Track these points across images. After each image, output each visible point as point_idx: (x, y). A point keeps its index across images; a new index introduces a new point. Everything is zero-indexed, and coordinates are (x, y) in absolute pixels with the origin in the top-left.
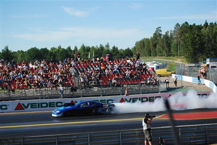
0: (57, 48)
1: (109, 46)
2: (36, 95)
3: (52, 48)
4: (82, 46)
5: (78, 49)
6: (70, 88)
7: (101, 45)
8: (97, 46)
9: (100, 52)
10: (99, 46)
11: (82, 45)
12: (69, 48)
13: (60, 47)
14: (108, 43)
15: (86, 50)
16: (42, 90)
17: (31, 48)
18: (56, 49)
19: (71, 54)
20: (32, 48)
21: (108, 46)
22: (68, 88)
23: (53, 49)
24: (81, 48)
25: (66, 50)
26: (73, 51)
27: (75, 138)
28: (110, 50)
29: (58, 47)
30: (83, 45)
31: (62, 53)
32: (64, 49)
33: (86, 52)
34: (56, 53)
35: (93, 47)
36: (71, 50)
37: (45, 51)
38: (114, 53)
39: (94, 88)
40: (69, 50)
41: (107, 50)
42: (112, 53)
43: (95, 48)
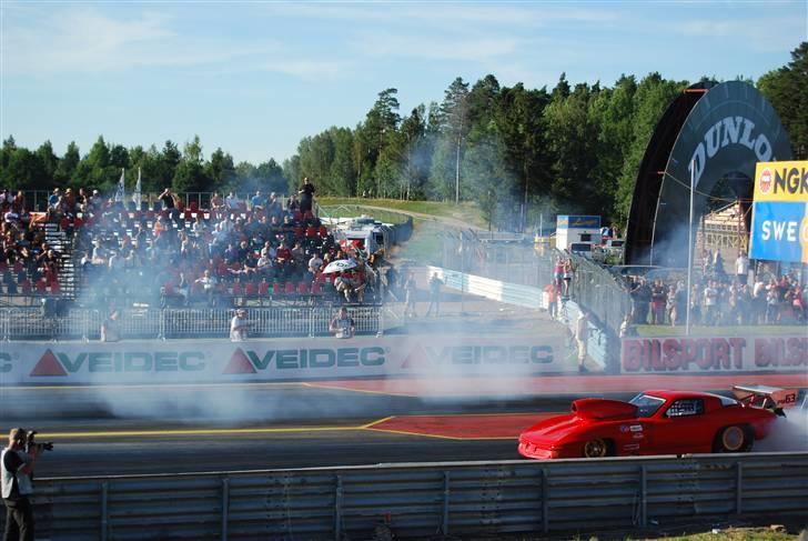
1: (200, 150)
4: (96, 146)
5: (82, 155)
6: (43, 300)
7: (168, 144)
8: (153, 147)
9: (165, 170)
10: (161, 148)
11: (96, 141)
12: (47, 148)
13: (10, 144)
14: (197, 139)
15: (112, 160)
19: (53, 173)
21: (195, 149)
22: (37, 301)
24: (93, 152)
25: (33, 156)
26: (63, 160)
27: (49, 495)
28: (202, 164)
29: (5, 143)
30: (101, 139)
31: (19, 166)
32: (27, 150)
33: (113, 167)
35: (139, 151)
36: (54, 158)
38: (217, 175)
39: (135, 305)
40: (45, 156)
41: (191, 164)
42: (210, 175)
43: (146, 154)
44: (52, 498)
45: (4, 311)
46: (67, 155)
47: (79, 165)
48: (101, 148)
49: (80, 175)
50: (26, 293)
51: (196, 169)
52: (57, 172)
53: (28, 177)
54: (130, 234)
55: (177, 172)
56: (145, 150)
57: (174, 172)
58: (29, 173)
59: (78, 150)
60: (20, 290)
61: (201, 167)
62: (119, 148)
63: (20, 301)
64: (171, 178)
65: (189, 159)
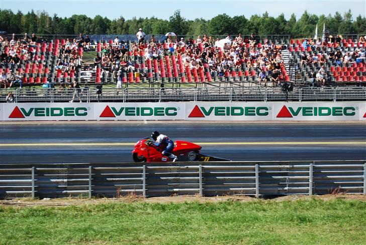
0: (262, 16)
1: (351, 16)
3: (253, 16)
4: (304, 15)
5: (297, 20)
6: (282, 84)
7: (337, 13)
8: (330, 15)
9: (334, 25)
11: (304, 13)
12: (282, 17)
13: (266, 15)
14: (350, 11)
15: (311, 21)
18: (259, 18)
19: (284, 28)
20: (220, 16)
21: (349, 15)
23: (255, 17)
24: (302, 18)
25: (276, 20)
26: (289, 22)
28: (352, 22)
29: (264, 15)
30: (306, 12)
31: (269, 25)
32: (273, 18)
34: (259, 24)
35: (323, 17)
36: (285, 22)
37: (241, 20)
40: (281, 20)
41: (347, 22)
42: (356, 27)
43: (326, 18)
46: (291, 19)
47: (296, 23)
48: (306, 16)
51: (349, 24)
52: (286, 28)
55: (340, 26)
56: (326, 16)
59: (295, 17)
62: (314, 16)
65: (346, 20)
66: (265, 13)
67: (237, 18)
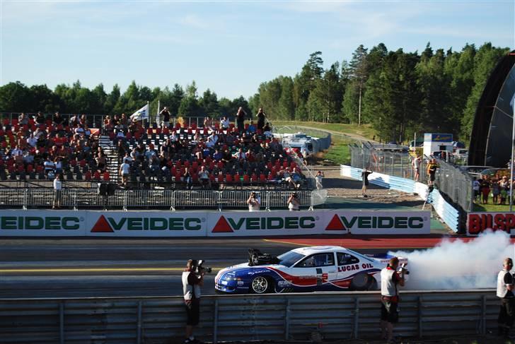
0: (72, 86)
1: (196, 90)
2: (15, 196)
3: (59, 86)
4: (131, 87)
5: (122, 93)
6: (99, 184)
7: (176, 86)
8: (167, 88)
9: (174, 102)
10: (171, 89)
11: (131, 84)
12: (101, 88)
13: (77, 85)
14: (194, 83)
15: (141, 95)
16: (30, 185)
17: (8, 83)
18: (68, 89)
19: (103, 104)
20: (11, 84)
21: (193, 90)
22: (94, 185)
23: (61, 88)
24: (128, 91)
25: (91, 93)
26: (110, 95)
27: (105, 308)
28: (197, 99)
29: (74, 85)
30: (134, 84)
31: (82, 99)
32: (88, 90)
33: (141, 100)
34: (67, 98)
35: (158, 90)
36: (104, 94)
37: (41, 91)
38: (207, 106)
39: (156, 188)
40: (98, 93)
41: (190, 99)
42: (203, 105)
43: (162, 92)
44: (107, 310)
45: (74, 191)
46: (112, 92)
47: (120, 99)
48: (134, 88)
49: (120, 106)
50: (88, 179)
51: (193, 101)
52: (106, 103)
53: (88, 106)
54: (153, 143)
55: (181, 104)
56: (161, 90)
57: (179, 103)
58: (88, 103)
59: (119, 89)
60: (84, 177)
61: (197, 101)
62: (146, 88)
63: (84, 184)
64: (178, 108)
65: (189, 96)
66: (76, 82)
67: (36, 88)
